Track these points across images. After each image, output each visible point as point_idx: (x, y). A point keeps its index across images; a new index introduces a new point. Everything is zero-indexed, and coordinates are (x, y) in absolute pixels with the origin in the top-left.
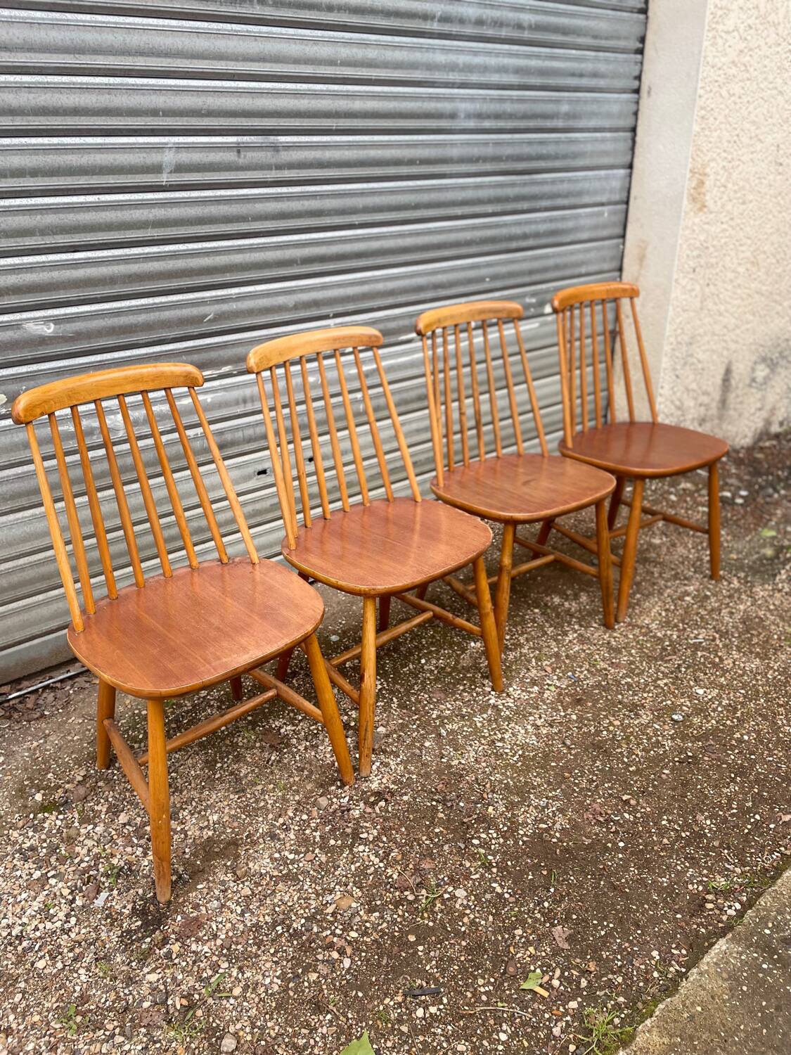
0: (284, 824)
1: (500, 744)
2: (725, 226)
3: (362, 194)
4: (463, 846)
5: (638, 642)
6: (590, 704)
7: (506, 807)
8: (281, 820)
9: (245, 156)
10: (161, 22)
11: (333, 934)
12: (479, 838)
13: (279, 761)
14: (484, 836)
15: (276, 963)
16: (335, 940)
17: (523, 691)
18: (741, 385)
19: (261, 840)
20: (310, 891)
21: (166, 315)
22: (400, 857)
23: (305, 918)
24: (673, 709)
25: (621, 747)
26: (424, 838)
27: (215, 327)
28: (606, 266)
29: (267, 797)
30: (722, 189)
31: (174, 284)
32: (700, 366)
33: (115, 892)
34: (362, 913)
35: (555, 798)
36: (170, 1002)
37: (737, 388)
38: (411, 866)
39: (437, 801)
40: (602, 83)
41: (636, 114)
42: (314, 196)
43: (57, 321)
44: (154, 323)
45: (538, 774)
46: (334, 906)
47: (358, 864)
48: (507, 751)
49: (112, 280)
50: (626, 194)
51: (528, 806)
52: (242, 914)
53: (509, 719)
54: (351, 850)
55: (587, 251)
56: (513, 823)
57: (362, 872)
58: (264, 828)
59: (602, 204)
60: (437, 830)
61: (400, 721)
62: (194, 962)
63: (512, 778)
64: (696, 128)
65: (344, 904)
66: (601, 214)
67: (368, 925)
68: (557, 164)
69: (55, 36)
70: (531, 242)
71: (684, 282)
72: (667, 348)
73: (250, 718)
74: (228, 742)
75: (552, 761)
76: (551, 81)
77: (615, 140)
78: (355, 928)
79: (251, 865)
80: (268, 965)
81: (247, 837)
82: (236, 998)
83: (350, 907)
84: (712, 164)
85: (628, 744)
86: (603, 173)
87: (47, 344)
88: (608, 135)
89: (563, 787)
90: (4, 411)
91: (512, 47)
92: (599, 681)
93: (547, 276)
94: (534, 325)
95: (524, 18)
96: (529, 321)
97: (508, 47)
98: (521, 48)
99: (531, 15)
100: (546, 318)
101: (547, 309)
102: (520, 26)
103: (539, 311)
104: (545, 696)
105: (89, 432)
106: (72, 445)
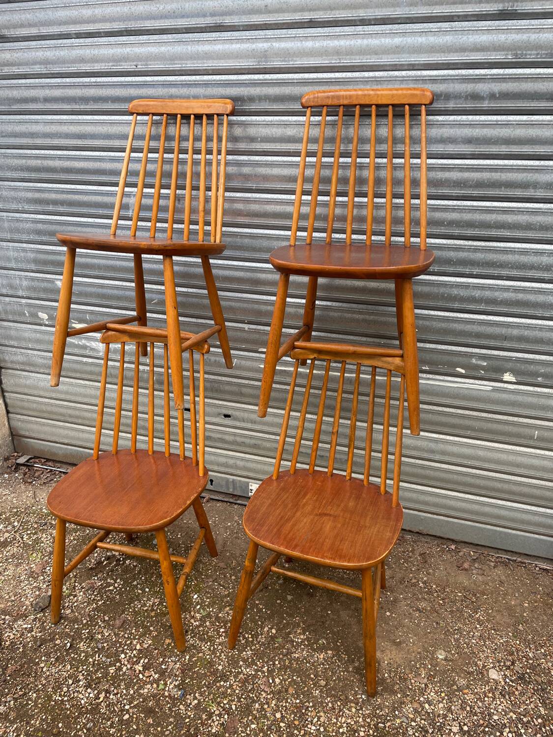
27: (158, 308)
90: (47, 323)
91: (464, 118)
92: (189, 717)
93: (507, 344)
94: (486, 386)
95: (483, 88)
96: (477, 382)
97: (459, 118)
98: (477, 118)
99: (493, 84)
100: (506, 385)
101: (507, 377)
102: (475, 97)
103: (494, 376)
104: (149, 686)
105: (85, 347)
106: (76, 351)
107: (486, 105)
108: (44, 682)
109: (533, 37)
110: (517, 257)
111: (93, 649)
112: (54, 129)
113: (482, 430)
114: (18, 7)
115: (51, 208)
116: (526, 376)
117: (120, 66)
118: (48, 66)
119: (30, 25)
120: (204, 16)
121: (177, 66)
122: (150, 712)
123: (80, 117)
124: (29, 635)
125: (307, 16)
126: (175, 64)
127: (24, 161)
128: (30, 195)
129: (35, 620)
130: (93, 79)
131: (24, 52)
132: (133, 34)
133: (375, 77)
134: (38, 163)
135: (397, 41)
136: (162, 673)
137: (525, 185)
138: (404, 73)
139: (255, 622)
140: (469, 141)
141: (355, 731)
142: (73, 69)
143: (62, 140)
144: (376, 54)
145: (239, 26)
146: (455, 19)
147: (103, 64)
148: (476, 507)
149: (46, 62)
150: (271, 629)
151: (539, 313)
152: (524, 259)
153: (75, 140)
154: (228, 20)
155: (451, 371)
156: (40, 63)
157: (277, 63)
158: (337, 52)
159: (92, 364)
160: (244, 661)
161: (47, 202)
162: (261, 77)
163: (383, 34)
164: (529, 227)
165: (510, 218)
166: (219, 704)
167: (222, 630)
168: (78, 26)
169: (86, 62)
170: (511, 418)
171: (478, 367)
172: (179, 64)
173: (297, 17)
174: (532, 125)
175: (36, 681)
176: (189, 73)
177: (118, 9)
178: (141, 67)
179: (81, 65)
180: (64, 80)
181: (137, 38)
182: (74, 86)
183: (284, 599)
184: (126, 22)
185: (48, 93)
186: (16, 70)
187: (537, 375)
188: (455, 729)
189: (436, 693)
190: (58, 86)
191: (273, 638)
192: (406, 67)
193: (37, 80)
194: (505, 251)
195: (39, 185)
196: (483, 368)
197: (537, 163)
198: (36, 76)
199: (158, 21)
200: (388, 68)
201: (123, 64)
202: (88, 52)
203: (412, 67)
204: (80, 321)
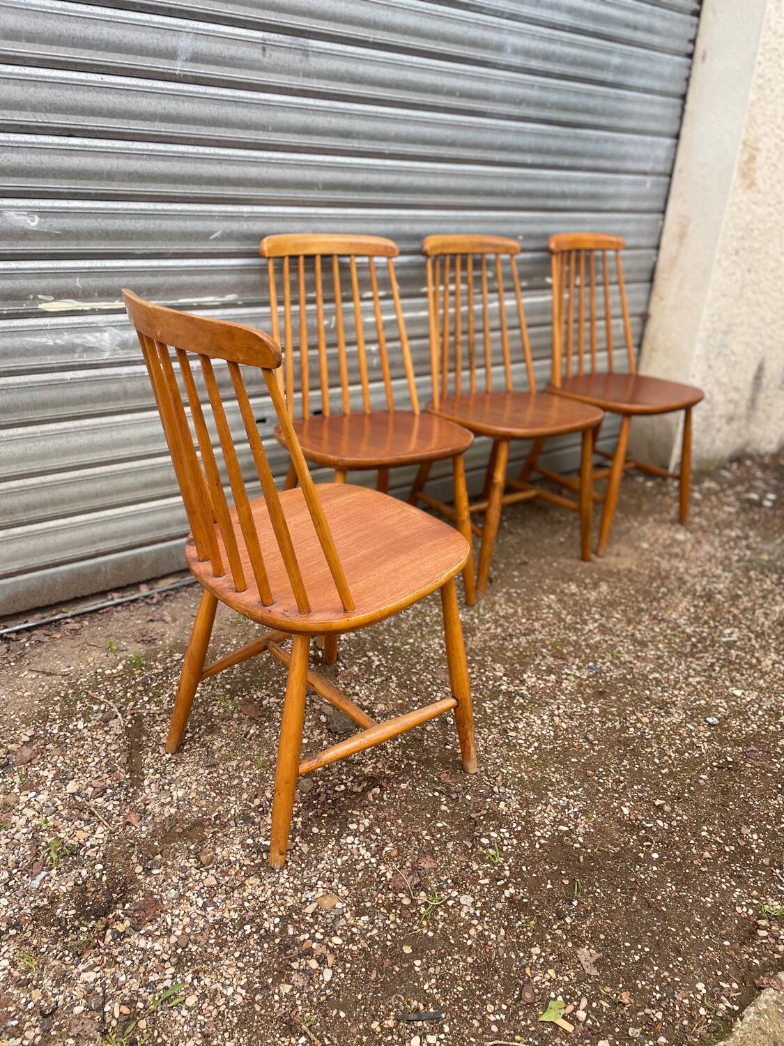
0: (260, 806)
1: (514, 734)
2: (771, 209)
3: (395, 119)
4: (470, 845)
5: (665, 637)
6: (614, 698)
7: (520, 804)
8: (257, 802)
9: (270, 56)
11: (313, 938)
12: (489, 837)
13: (258, 736)
14: (494, 835)
15: (242, 970)
16: (314, 945)
17: (538, 679)
18: (772, 386)
19: (232, 823)
20: (287, 885)
22: (395, 853)
23: (280, 917)
24: (708, 710)
25: (651, 747)
26: (425, 833)
27: (222, 247)
28: (644, 241)
29: (242, 774)
30: (773, 168)
32: (733, 358)
33: (54, 872)
34: (348, 915)
35: (575, 797)
36: (107, 1008)
37: (767, 388)
38: (408, 864)
39: (440, 792)
40: (656, 40)
41: (688, 80)
42: (343, 114)
43: (43, 213)
44: (154, 233)
45: (557, 770)
46: (315, 905)
47: (345, 858)
48: (520, 741)
49: (111, 176)
50: (670, 166)
51: (546, 805)
52: (204, 907)
53: (522, 707)
54: (338, 841)
55: (627, 221)
56: (527, 822)
57: (350, 867)
58: (236, 809)
59: (645, 173)
60: (439, 825)
61: (400, 702)
62: (141, 962)
63: (527, 773)
64: (752, 96)
65: (327, 903)
66: (643, 183)
67: (355, 930)
68: (603, 121)
70: (568, 203)
71: (725, 263)
72: (702, 334)
73: (228, 686)
74: (201, 711)
75: (573, 757)
76: (605, 29)
77: (664, 105)
78: (339, 932)
79: (218, 850)
80: (232, 971)
81: (216, 818)
82: (189, 1009)
83: (334, 907)
84: (765, 139)
85: (658, 744)
86: (649, 139)
87: (29, 240)
88: (658, 98)
89: (586, 786)
92: (625, 674)
104: (563, 685)
105: (70, 349)
106: (50, 360)
122: (601, 695)
136: (552, 672)
139: (531, 600)
150: (547, 596)
160: (578, 623)
167: (524, 621)
183: (515, 576)
191: (559, 600)
204: (59, 295)
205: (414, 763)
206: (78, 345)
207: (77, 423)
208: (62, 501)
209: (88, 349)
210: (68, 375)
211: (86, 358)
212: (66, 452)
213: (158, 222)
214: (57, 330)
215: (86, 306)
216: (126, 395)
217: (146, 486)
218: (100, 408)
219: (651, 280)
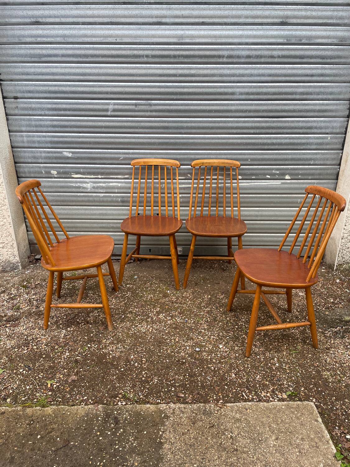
3: (186, 122)
4: (85, 345)
5: (227, 322)
6: (178, 331)
7: (110, 342)
9: (138, 107)
10: (111, 65)
14: (93, 345)
15: (15, 343)
16: (31, 346)
17: (164, 317)
20: (42, 333)
21: (106, 156)
22: (68, 338)
23: (33, 338)
24: (202, 346)
25: (166, 347)
26: (80, 337)
27: (123, 162)
31: (110, 146)
34: (43, 344)
35: (125, 348)
38: (67, 341)
39: (96, 331)
42: (165, 122)
43: (73, 153)
45: (131, 340)
46: (41, 339)
47: (58, 334)
48: (133, 329)
49: (90, 143)
50: (345, 130)
51: (115, 346)
53: (147, 322)
54: (62, 330)
55: (315, 154)
57: (57, 336)
60: (85, 337)
63: (123, 337)
65: (43, 340)
66: (327, 138)
69: (78, 71)
75: (141, 339)
78: (37, 346)
80: (13, 342)
85: (170, 347)
87: (69, 159)
89: (133, 347)
90: (56, 176)
91: (268, 66)
92: (193, 326)
93: (287, 162)
94: (278, 183)
95: (275, 53)
96: (275, 181)
97: (265, 66)
98: (273, 66)
99: (279, 52)
100: (286, 181)
101: (287, 177)
102: (272, 57)
103: (282, 177)
104: (169, 321)
105: (79, 187)
106: (74, 190)
107: (276, 60)
108: (121, 329)
109: (294, 33)
110: (290, 124)
111: (135, 315)
112: (67, 71)
113: (277, 203)
114: (49, 7)
115: (62, 113)
116: (294, 176)
117: (107, 39)
118: (65, 38)
119: (55, 17)
120: (152, 17)
121: (138, 40)
122: (175, 328)
123: (82, 65)
124: (100, 317)
125: (201, 20)
126: (137, 39)
127: (47, 88)
128: (49, 106)
129: (98, 312)
130: (91, 46)
131: (51, 30)
132: (114, 24)
133: (232, 48)
134: (56, 89)
135: (241, 33)
136: (172, 317)
137: (292, 94)
138: (243, 46)
139: (200, 295)
140: (270, 75)
141: (260, 318)
142: (80, 40)
143: (71, 76)
144: (232, 38)
145: (169, 23)
146: (264, 24)
147: (98, 38)
148: (275, 239)
149: (64, 36)
150: (208, 296)
151: (299, 147)
152: (292, 125)
153: (79, 77)
154: (164, 20)
155: (264, 177)
156: (61, 37)
157: (188, 41)
158: (215, 37)
159: (83, 196)
160: (204, 307)
161: (60, 110)
162: (180, 46)
163: (235, 30)
164: (294, 111)
165: (287, 108)
166: (202, 320)
167: (187, 300)
168: (84, 19)
169: (88, 37)
170: (289, 195)
171: (275, 174)
172: (139, 39)
173: (197, 20)
174: (294, 69)
175: (117, 330)
176: (144, 44)
177: (107, 12)
178: (118, 40)
179: (85, 38)
180: (74, 46)
181: (117, 26)
182: (80, 49)
183: (207, 286)
184: (111, 19)
185: (64, 52)
186: (45, 40)
187: (298, 174)
188: (296, 311)
189: (283, 303)
190: (71, 49)
191: (210, 298)
192: (244, 44)
193: (58, 46)
194: (285, 122)
195: (56, 100)
196: (277, 174)
197: (296, 84)
198: (57, 43)
199: (128, 19)
200: (237, 44)
201: (109, 38)
202: (89, 32)
203: (247, 44)
204: (77, 173)
205: (100, 322)
206: (81, 187)
207: (82, 207)
208: (77, 227)
209: (84, 188)
210: (79, 194)
211: (83, 190)
212: (78, 215)
213: (103, 155)
214: (76, 182)
215: (84, 176)
216: (94, 201)
217: (100, 228)
218: (87, 204)
219: (337, 179)
